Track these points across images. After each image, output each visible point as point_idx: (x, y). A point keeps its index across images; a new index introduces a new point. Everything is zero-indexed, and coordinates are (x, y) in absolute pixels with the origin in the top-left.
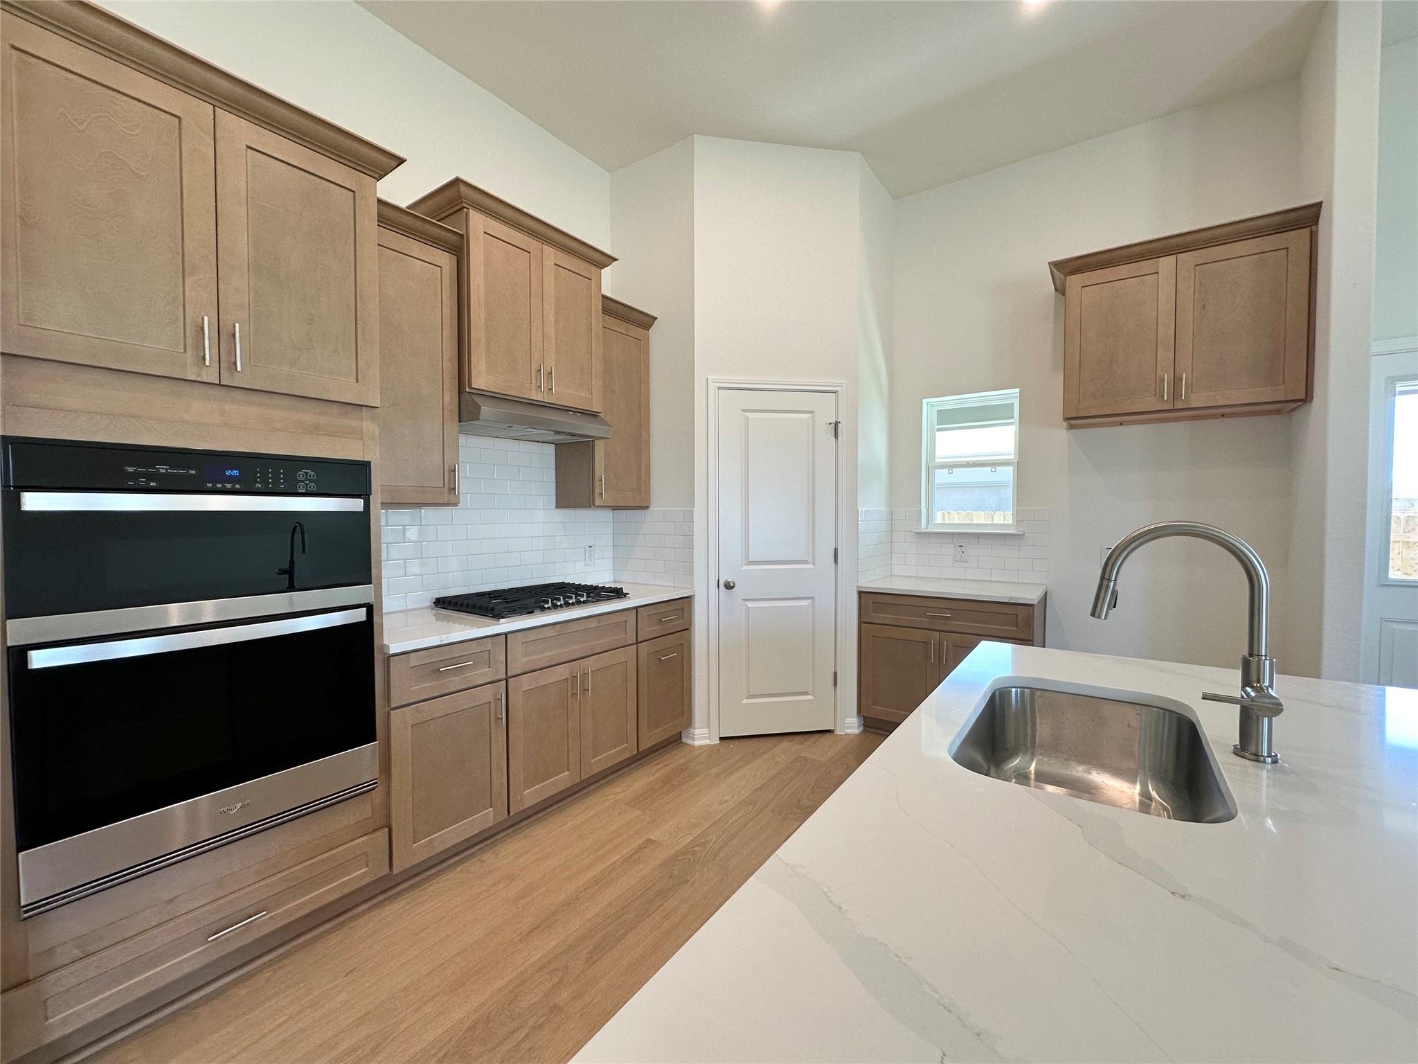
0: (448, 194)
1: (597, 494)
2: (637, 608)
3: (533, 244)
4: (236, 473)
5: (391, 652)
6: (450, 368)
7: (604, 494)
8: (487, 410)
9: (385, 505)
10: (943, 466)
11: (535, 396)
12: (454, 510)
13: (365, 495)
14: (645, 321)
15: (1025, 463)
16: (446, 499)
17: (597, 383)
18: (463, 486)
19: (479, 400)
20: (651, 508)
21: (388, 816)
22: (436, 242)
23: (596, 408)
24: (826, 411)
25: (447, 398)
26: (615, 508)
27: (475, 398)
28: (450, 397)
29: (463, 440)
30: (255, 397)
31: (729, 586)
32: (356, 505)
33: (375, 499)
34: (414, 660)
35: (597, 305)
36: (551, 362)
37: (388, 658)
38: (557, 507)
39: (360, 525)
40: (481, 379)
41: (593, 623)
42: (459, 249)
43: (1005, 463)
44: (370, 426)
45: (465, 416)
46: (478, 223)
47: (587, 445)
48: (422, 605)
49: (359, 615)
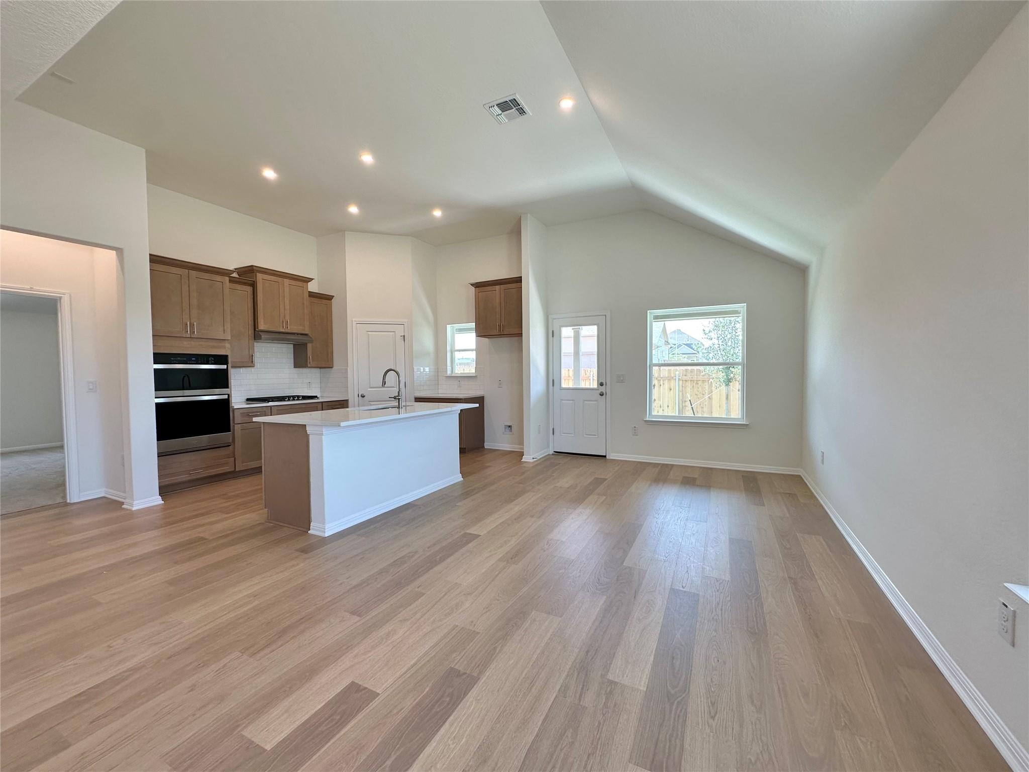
0: (250, 268)
1: (308, 363)
2: (322, 402)
3: (280, 279)
4: (194, 359)
5: (235, 408)
6: (251, 323)
7: (311, 362)
8: (263, 336)
9: (232, 367)
10: (457, 351)
11: (282, 330)
12: (253, 369)
13: (226, 363)
14: (330, 298)
15: (478, 350)
16: (250, 365)
17: (307, 323)
18: (256, 360)
19: (260, 333)
20: (334, 368)
21: (234, 455)
22: (245, 284)
23: (307, 333)
24: (400, 331)
25: (250, 333)
26: (321, 368)
27: (260, 332)
28: (251, 332)
29: (255, 344)
30: (198, 340)
31: (363, 396)
32: (225, 367)
33: (230, 365)
34: (241, 411)
35: (306, 295)
36: (288, 318)
37: (234, 410)
38: (295, 367)
39: (225, 373)
40: (262, 326)
41: (303, 406)
42: (253, 285)
43: (472, 350)
44: (227, 345)
45: (256, 338)
46: (260, 276)
47: (305, 345)
48: (242, 401)
49: (226, 397)
